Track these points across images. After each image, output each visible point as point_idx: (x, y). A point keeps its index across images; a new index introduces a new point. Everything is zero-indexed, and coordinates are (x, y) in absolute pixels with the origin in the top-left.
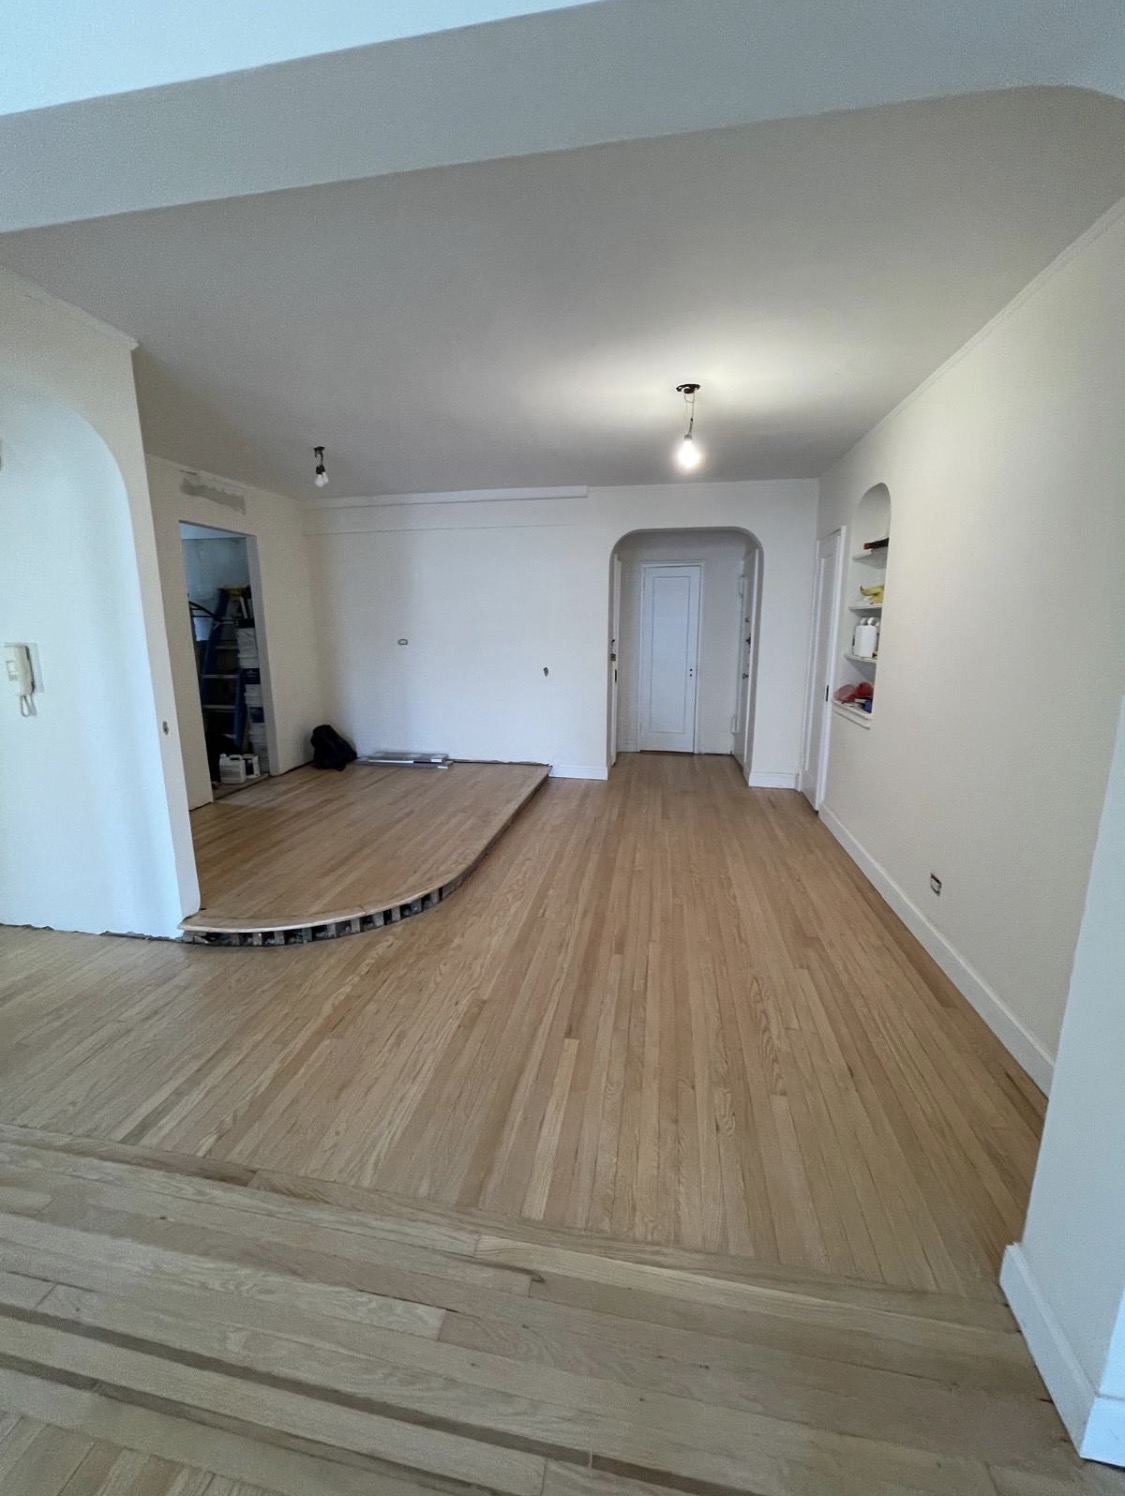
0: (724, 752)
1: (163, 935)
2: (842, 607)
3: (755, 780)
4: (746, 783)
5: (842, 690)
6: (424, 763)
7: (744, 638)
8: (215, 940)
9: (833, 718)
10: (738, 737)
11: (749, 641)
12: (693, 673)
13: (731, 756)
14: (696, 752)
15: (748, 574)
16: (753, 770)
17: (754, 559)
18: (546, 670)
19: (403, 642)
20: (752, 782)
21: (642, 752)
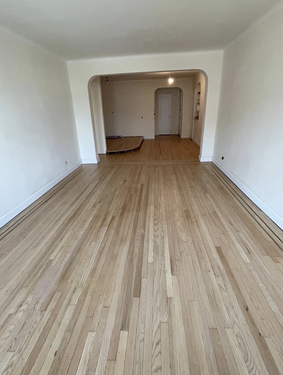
0: (176, 134)
1: (103, 153)
2: (195, 103)
3: (182, 137)
4: (180, 138)
5: (195, 117)
6: (119, 137)
7: (180, 109)
8: (111, 153)
9: (194, 123)
10: (179, 130)
11: (181, 110)
12: (170, 117)
13: (178, 135)
14: (171, 134)
15: (180, 96)
16: (182, 135)
17: (181, 93)
18: (142, 117)
19: (113, 113)
20: (181, 137)
21: (160, 135)
